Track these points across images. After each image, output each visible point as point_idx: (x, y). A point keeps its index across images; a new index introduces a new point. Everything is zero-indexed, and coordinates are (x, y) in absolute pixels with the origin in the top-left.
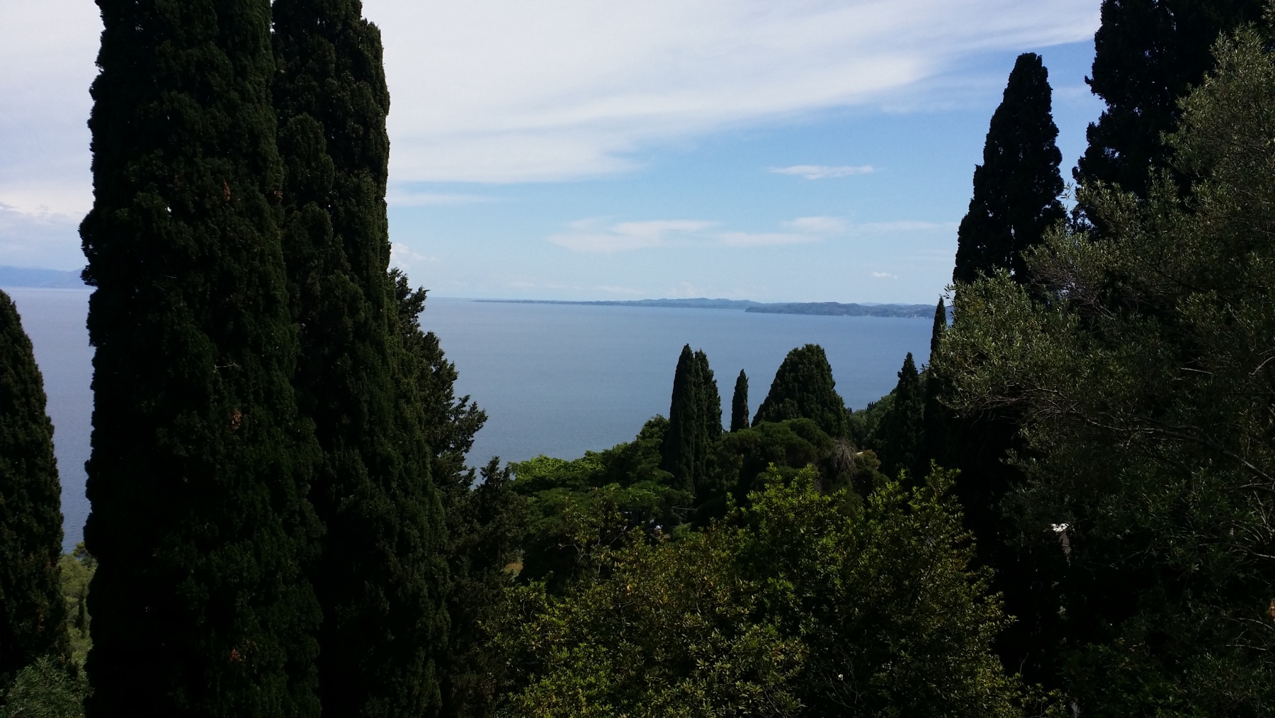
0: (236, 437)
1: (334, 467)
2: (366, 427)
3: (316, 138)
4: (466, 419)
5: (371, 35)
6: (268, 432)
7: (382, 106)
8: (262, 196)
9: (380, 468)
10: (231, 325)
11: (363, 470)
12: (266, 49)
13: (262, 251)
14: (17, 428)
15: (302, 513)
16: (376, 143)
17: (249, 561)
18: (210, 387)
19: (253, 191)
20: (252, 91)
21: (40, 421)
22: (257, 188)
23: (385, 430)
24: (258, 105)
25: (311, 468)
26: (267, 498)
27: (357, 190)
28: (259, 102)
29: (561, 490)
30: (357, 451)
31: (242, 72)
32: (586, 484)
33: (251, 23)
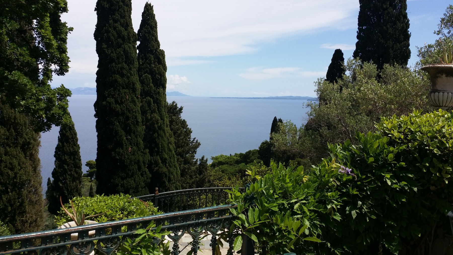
0: (130, 154)
1: (153, 161)
2: (161, 151)
3: (149, 80)
4: (194, 145)
5: (162, 53)
6: (137, 153)
7: (165, 70)
8: (135, 98)
9: (164, 161)
10: (128, 128)
11: (160, 161)
12: (136, 62)
13: (135, 110)
14: (70, 148)
15: (145, 172)
16: (163, 80)
17: (133, 183)
18: (124, 143)
19: (133, 97)
20: (133, 73)
21: (76, 145)
22: (134, 96)
23: (165, 151)
24: (134, 76)
25: (147, 161)
26: (137, 168)
27: (159, 93)
28: (134, 75)
29: (226, 165)
30: (159, 157)
31: (130, 69)
32: (234, 164)
33: (132, 57)
